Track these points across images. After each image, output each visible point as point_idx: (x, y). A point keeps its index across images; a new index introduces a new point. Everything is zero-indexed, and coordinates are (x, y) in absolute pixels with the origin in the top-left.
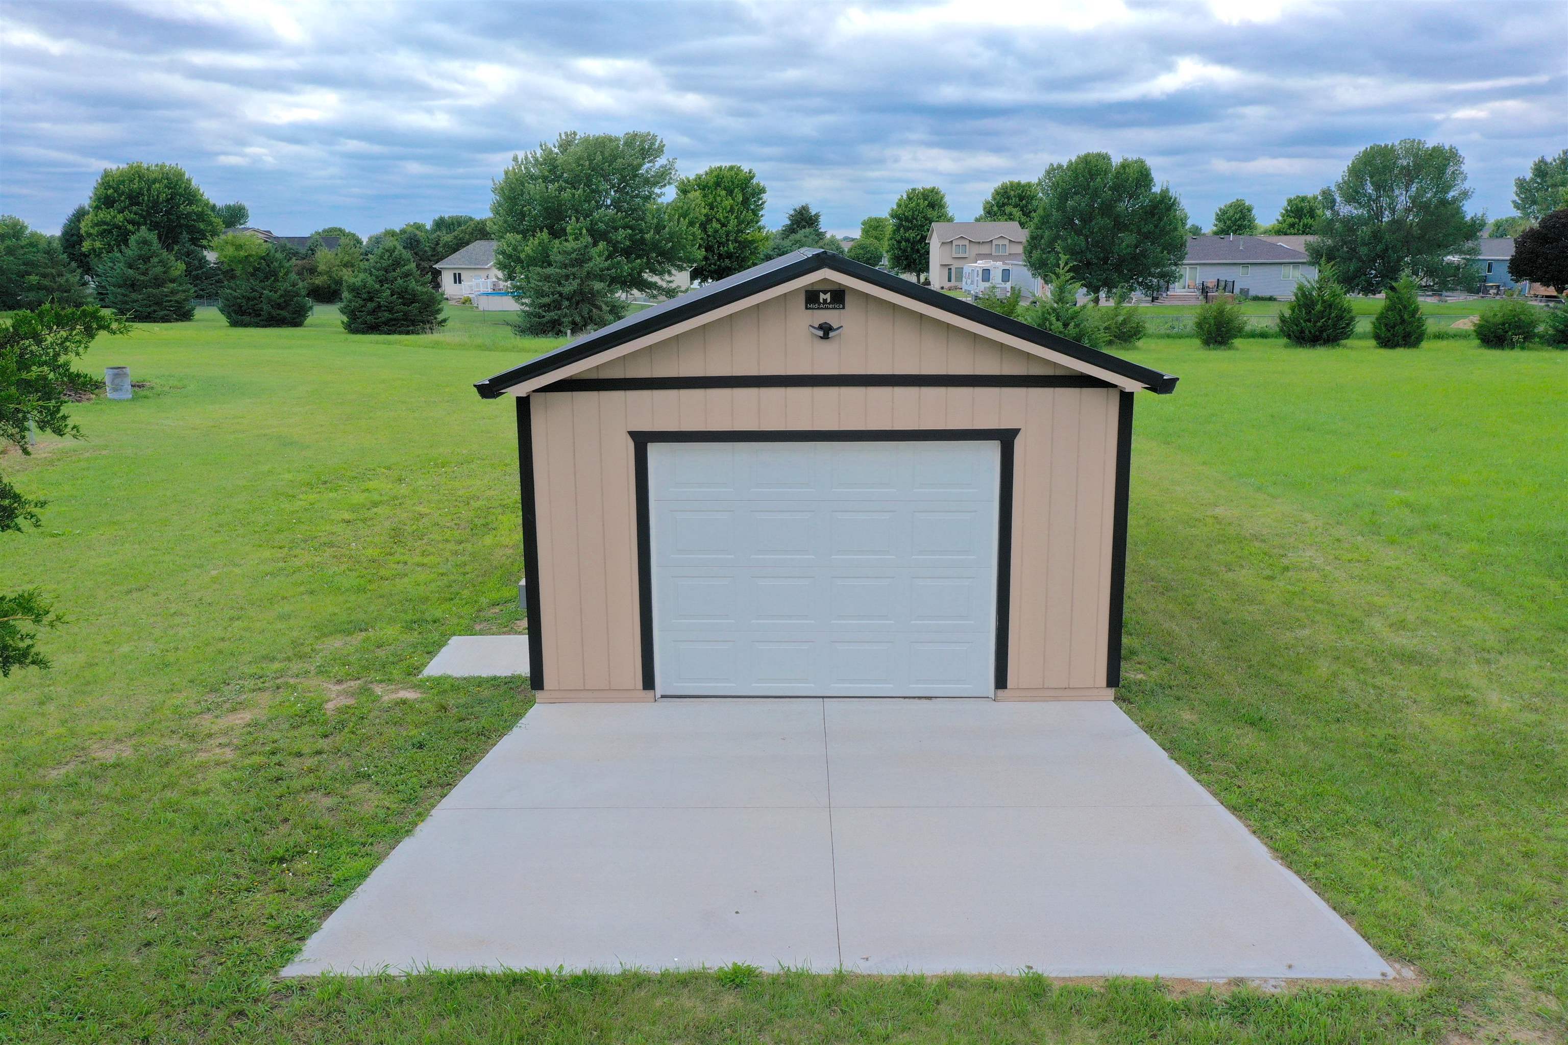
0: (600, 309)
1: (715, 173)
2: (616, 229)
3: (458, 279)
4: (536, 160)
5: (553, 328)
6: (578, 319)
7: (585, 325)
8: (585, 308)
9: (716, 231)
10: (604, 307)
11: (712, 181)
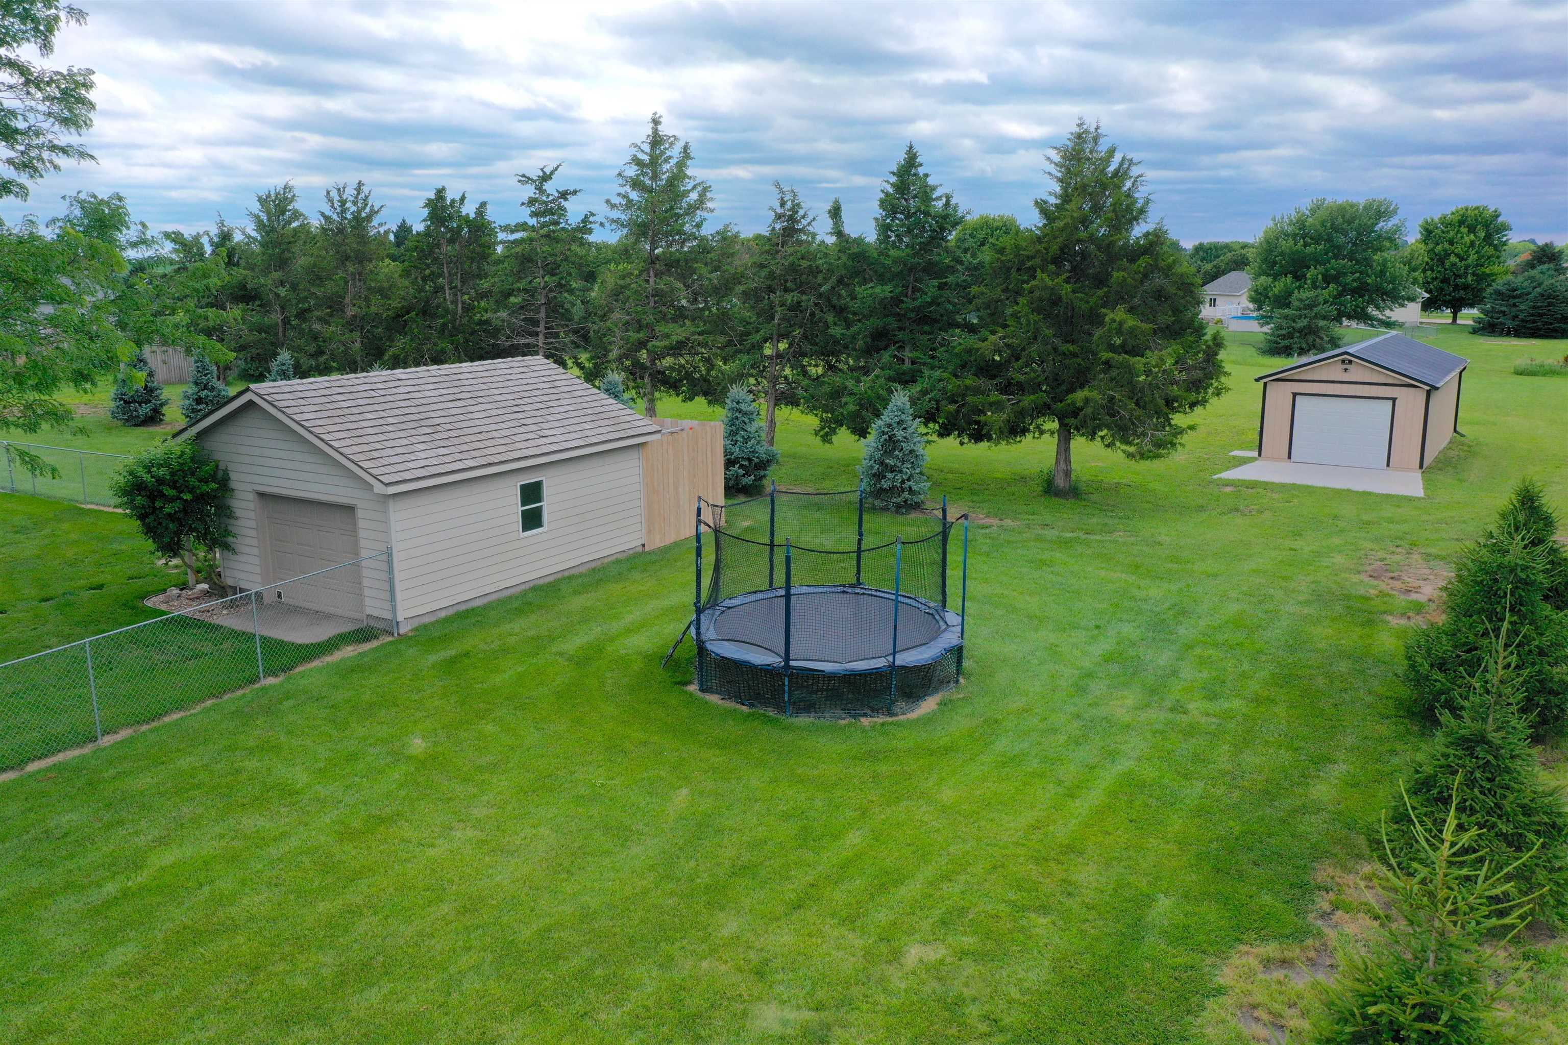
0: (1322, 339)
1: (1461, 213)
2: (1345, 274)
3: (1213, 303)
4: (1291, 221)
5: (1286, 351)
6: (1304, 346)
7: (1308, 351)
8: (1310, 339)
9: (1454, 265)
10: (1326, 338)
11: (1456, 218)
